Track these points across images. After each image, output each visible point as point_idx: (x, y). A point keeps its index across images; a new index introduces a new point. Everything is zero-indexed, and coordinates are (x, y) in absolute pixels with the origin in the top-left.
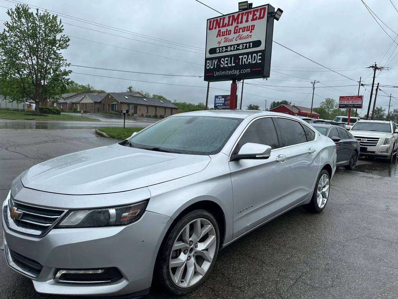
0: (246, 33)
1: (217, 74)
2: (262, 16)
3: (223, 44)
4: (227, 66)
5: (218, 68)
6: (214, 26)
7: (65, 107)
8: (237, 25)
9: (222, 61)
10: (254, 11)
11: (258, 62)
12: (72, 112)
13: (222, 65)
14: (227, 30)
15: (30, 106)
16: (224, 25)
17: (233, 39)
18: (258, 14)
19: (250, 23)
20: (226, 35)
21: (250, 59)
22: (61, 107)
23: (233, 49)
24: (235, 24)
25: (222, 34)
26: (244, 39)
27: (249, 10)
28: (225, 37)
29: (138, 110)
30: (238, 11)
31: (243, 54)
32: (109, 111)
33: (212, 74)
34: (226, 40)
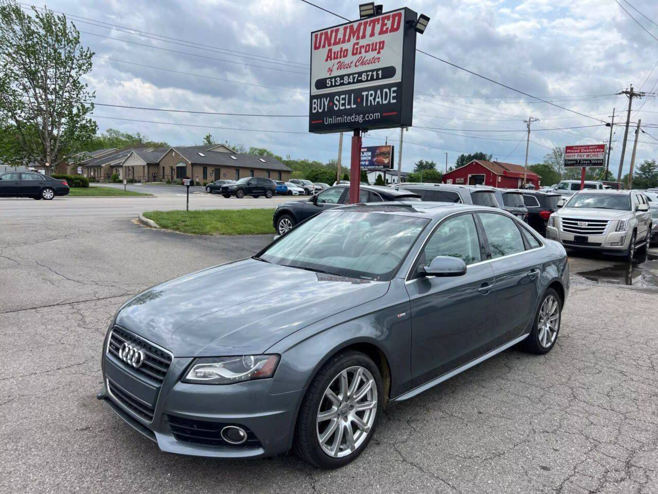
0: (371, 55)
1: (329, 121)
2: (395, 27)
3: (336, 73)
4: (343, 108)
5: (331, 112)
6: (322, 44)
7: (98, 175)
8: (357, 41)
9: (337, 99)
10: (383, 19)
11: (392, 101)
13: (336, 107)
14: (342, 48)
16: (337, 41)
17: (352, 64)
18: (389, 24)
19: (377, 38)
20: (341, 57)
21: (378, 98)
22: (92, 174)
23: (352, 81)
24: (353, 40)
25: (334, 56)
26: (368, 64)
27: (375, 16)
28: (339, 60)
29: (222, 176)
30: (359, 18)
31: (368, 89)
32: (172, 178)
33: (321, 121)
34: (340, 66)
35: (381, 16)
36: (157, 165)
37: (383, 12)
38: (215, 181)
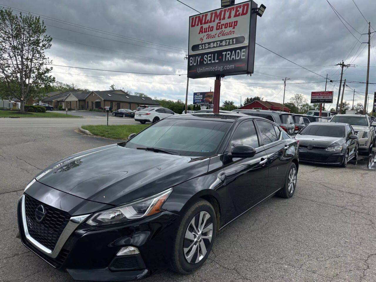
0: (229, 29)
2: (245, 12)
3: (205, 41)
4: (210, 62)
5: (202, 65)
6: (197, 23)
8: (220, 21)
9: (206, 57)
10: (237, 8)
11: (242, 58)
12: (57, 110)
13: (205, 62)
14: (209, 26)
15: (15, 105)
16: (207, 21)
17: (216, 35)
19: (233, 19)
20: (209, 31)
21: (233, 56)
23: (216, 46)
24: (217, 21)
25: (204, 31)
26: (227, 35)
27: (231, 6)
28: (207, 33)
30: (221, 7)
31: (226, 50)
32: (93, 108)
33: (195, 71)
34: (209, 37)
35: (235, 6)
36: (84, 101)
37: (235, 4)
38: (118, 110)
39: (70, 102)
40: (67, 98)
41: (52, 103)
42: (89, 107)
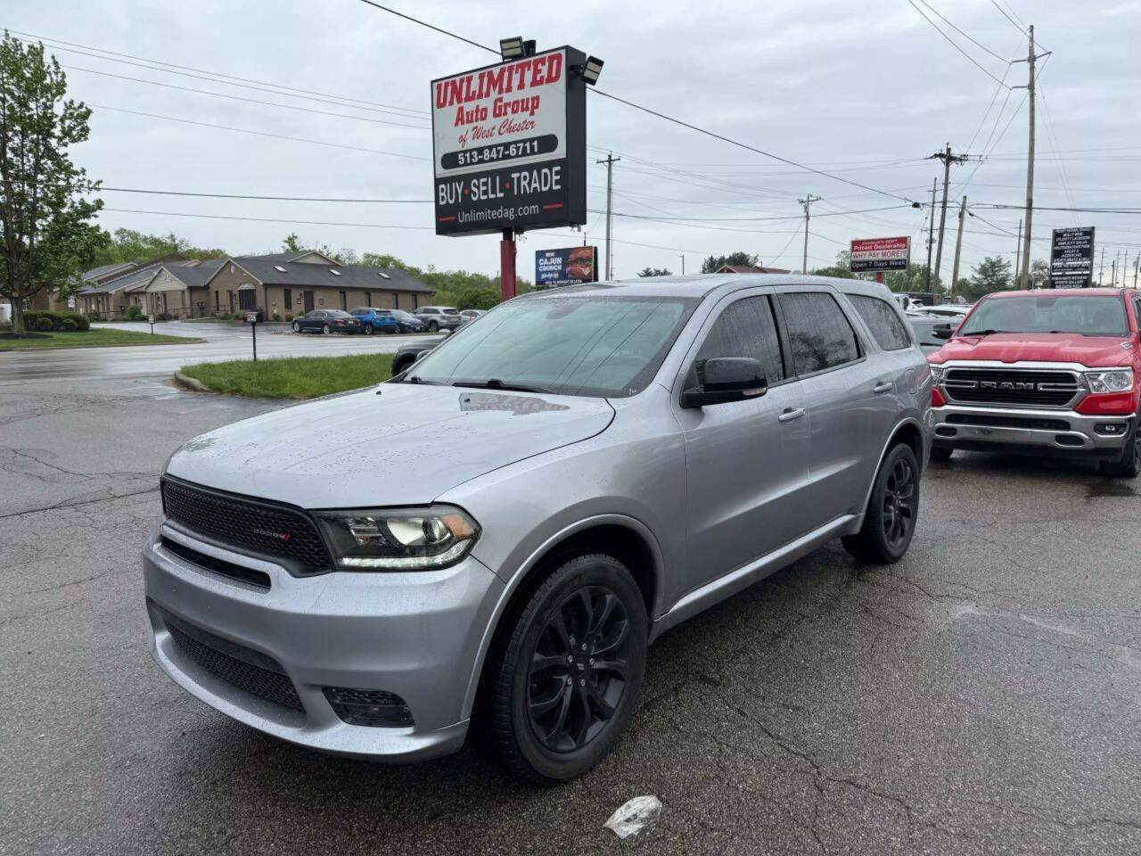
0: (522, 117)
1: (465, 217)
2: (554, 74)
3: (471, 144)
4: (485, 197)
5: (467, 204)
6: (449, 99)
7: (103, 308)
8: (499, 96)
9: (474, 184)
10: (536, 63)
11: (556, 187)
12: (125, 320)
13: (475, 196)
14: (478, 106)
16: (471, 94)
17: (494, 131)
18: (544, 69)
19: (529, 92)
20: (477, 120)
21: (535, 182)
22: (93, 307)
23: (495, 156)
24: (494, 94)
25: (468, 120)
26: (517, 130)
27: (524, 58)
28: (475, 124)
29: (316, 303)
30: (501, 61)
31: (519, 169)
32: (232, 310)
33: (453, 218)
34: (478, 134)
35: (533, 59)
36: (206, 288)
37: (537, 51)
38: (306, 312)
39: (164, 294)
40: (151, 282)
41: (107, 298)
42: (221, 308)
